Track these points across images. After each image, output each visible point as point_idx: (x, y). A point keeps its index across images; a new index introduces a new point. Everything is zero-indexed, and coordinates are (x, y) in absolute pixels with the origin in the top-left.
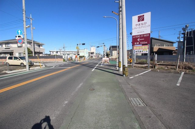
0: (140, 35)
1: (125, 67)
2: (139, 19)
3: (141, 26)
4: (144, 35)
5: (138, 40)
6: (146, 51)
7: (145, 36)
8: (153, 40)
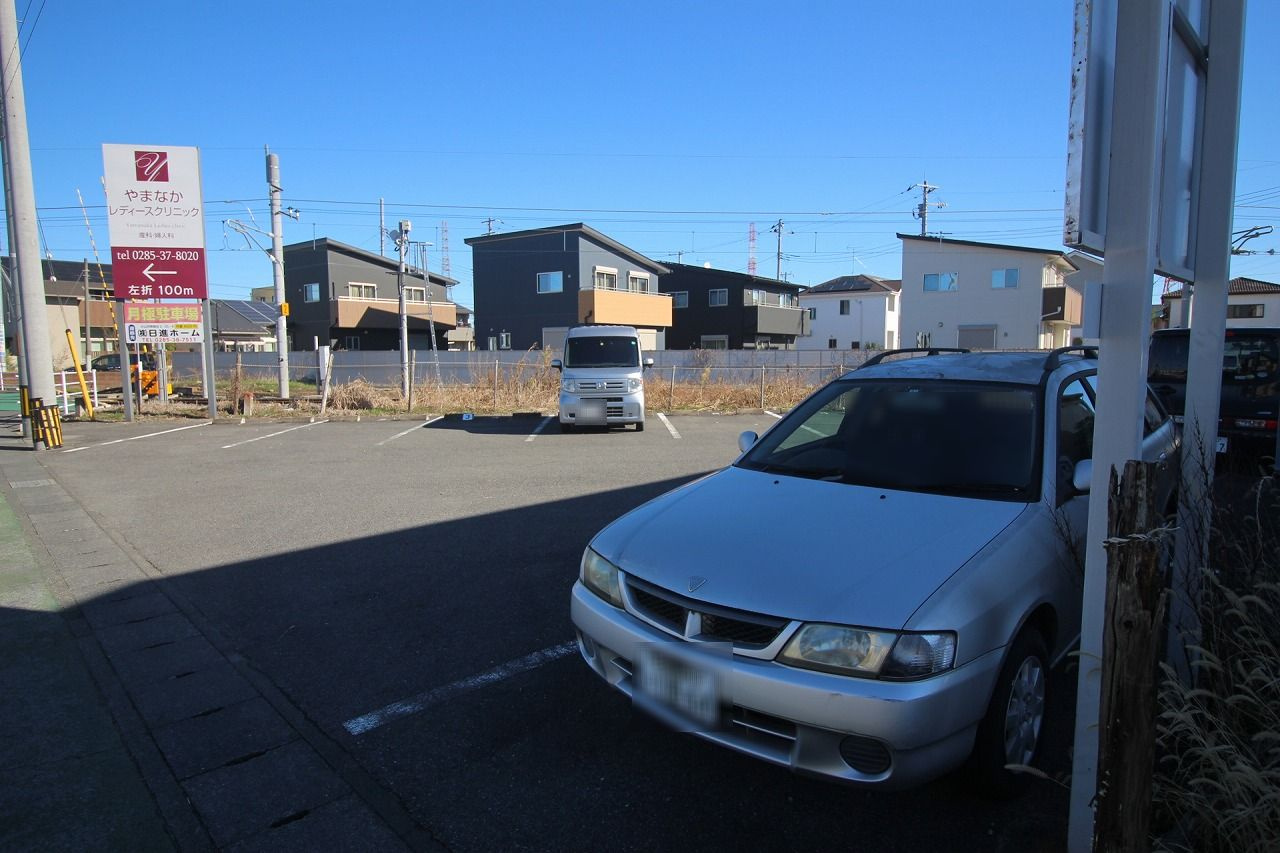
0: (157, 251)
1: (42, 407)
2: (141, 163)
3: (154, 204)
4: (174, 250)
5: (146, 272)
6: (191, 331)
7: (179, 256)
8: (330, 252)
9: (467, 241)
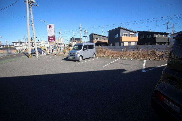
0: (51, 36)
2: (49, 26)
3: (51, 31)
5: (50, 39)
8: (93, 35)
9: (108, 31)
